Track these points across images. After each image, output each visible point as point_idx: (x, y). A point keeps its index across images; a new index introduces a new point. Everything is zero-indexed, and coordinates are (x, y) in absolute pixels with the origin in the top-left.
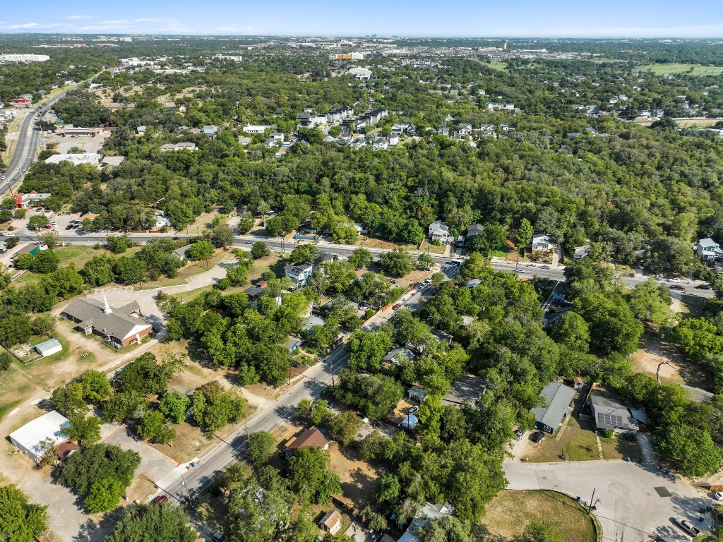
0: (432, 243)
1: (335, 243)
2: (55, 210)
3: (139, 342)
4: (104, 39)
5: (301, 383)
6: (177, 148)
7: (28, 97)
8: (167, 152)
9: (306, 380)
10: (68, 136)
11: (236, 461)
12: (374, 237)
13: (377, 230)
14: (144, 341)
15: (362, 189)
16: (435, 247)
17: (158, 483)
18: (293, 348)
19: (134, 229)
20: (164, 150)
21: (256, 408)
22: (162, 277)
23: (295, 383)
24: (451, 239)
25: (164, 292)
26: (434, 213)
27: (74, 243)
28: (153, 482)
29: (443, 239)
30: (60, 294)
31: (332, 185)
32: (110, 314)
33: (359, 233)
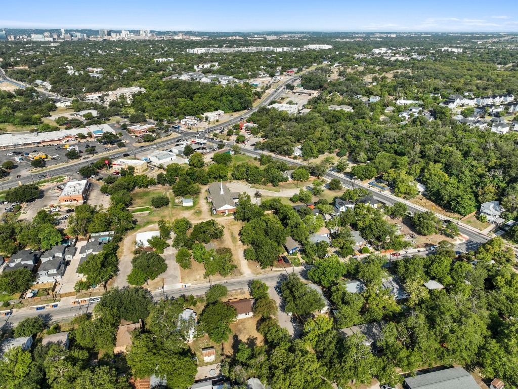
0: (478, 218)
1: (395, 195)
2: (254, 134)
3: (225, 215)
4: (378, 35)
5: (279, 273)
6: (338, 108)
7: (295, 70)
8: (331, 110)
9: (284, 273)
10: (297, 94)
11: (205, 296)
12: (430, 199)
13: (434, 195)
14: (228, 215)
15: (443, 160)
16: (479, 222)
17: (165, 286)
18: (293, 250)
19: (280, 154)
20: (330, 109)
21: (242, 274)
22: (270, 184)
23: (276, 271)
24: (501, 221)
25: (260, 192)
26: (496, 194)
27: (247, 154)
28: (163, 284)
29: (492, 218)
30: (215, 178)
31: (422, 152)
32: (222, 195)
33: (420, 193)
